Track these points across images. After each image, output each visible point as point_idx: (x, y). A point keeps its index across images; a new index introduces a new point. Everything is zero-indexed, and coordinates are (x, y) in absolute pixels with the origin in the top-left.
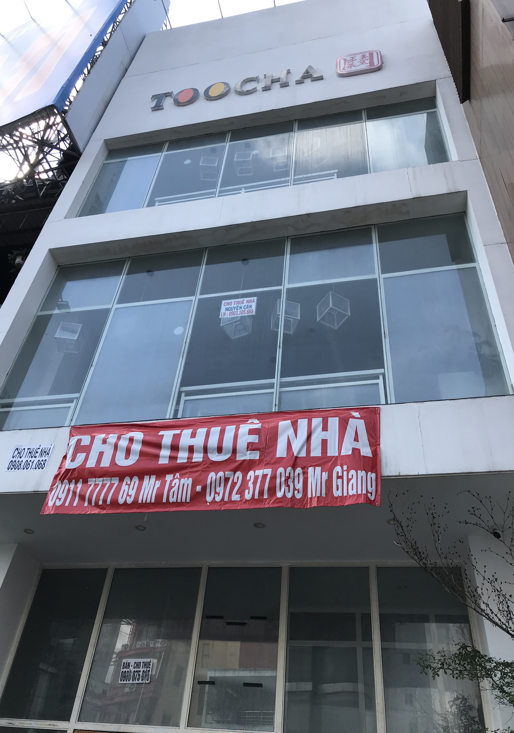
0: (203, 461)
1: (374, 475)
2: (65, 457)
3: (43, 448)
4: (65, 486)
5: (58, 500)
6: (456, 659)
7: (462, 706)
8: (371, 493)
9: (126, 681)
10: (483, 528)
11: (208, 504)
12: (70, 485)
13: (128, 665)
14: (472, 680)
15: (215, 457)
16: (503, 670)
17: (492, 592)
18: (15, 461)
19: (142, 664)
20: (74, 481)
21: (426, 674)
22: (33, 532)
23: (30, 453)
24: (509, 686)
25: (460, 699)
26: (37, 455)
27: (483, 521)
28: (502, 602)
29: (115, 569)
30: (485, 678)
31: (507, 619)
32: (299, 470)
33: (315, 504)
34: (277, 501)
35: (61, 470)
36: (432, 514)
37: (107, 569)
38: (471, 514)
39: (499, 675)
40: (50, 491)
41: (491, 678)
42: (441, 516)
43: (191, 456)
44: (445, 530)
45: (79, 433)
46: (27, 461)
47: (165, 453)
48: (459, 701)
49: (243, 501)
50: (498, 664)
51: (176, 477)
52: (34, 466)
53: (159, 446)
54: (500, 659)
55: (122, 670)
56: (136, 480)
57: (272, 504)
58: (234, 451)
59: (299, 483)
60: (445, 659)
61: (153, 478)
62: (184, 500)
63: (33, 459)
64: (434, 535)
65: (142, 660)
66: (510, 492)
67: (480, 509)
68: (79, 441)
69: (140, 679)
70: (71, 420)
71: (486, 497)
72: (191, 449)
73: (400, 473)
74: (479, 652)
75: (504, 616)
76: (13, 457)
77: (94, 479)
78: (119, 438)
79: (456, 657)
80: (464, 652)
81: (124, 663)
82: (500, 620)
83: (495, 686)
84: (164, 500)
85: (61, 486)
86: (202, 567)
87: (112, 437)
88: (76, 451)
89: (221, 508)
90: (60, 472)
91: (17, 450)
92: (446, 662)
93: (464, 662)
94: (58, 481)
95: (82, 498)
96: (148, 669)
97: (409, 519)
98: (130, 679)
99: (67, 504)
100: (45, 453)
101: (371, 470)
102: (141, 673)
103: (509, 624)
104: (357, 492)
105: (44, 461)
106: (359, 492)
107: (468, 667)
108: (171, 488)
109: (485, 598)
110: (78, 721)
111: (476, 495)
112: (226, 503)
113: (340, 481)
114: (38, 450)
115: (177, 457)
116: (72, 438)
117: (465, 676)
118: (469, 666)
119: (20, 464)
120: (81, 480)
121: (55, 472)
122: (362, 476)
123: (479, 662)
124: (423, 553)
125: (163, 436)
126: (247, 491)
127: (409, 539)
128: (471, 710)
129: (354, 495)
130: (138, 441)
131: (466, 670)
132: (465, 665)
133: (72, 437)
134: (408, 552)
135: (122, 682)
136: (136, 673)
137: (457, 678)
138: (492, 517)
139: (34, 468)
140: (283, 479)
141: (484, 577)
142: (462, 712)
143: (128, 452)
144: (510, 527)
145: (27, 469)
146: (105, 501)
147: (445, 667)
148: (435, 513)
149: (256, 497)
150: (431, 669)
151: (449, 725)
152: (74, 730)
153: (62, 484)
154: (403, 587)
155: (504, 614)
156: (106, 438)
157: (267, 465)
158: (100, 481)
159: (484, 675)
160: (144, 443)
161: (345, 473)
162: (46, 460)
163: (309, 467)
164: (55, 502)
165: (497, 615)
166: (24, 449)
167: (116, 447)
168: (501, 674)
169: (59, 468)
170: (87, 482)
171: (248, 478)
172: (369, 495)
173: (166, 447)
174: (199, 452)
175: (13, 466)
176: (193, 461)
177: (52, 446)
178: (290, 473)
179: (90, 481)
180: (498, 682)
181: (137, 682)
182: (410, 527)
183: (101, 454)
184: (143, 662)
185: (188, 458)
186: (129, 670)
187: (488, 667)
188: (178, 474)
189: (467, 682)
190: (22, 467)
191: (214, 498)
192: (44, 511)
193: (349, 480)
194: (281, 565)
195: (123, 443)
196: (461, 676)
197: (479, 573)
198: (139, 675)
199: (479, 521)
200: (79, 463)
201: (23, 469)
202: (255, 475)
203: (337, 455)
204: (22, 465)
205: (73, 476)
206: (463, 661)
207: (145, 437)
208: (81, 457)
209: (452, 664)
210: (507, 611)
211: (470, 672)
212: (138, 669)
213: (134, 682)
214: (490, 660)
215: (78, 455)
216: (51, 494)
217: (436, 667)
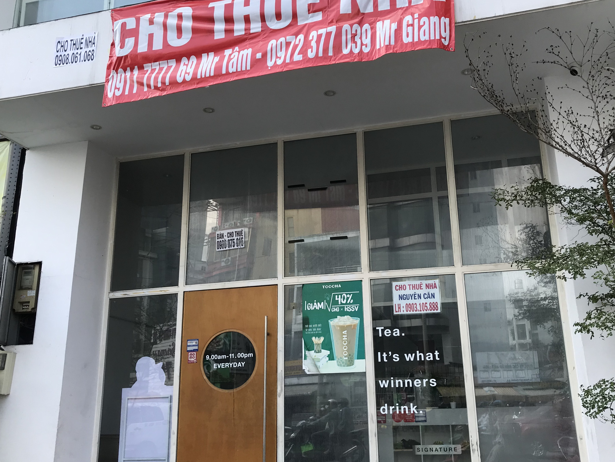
0: (262, 31)
1: (447, 20)
2: (113, 45)
3: (86, 38)
4: (121, 75)
5: (117, 90)
6: (528, 191)
7: (531, 233)
8: (445, 38)
9: (223, 248)
10: (561, 65)
11: (269, 68)
12: (125, 73)
13: (222, 236)
14: (542, 207)
15: (274, 25)
16: (573, 196)
17: (568, 123)
18: (61, 56)
19: (234, 233)
20: (128, 68)
21: (500, 205)
22: (100, 128)
23: (74, 44)
24: (577, 209)
25: (529, 227)
26: (83, 46)
27: (562, 58)
28: (577, 132)
29: (191, 154)
30: (555, 204)
31: (580, 148)
32: (366, 26)
33: (383, 53)
34: (343, 58)
35: (112, 58)
36: (510, 54)
37: (184, 155)
38: (550, 52)
39: (568, 200)
40: (106, 82)
41: (561, 203)
42: (519, 55)
43: (248, 26)
44: (523, 70)
45: (121, 16)
46: (73, 54)
47: (219, 27)
48: (529, 229)
49: (306, 59)
50: (567, 191)
51: (235, 51)
52: (82, 58)
53: (211, 20)
54: (569, 187)
55: (217, 240)
56: (193, 59)
57: (337, 60)
58: (295, 16)
59: (366, 38)
60: (518, 192)
61: (212, 55)
62: (244, 69)
63: (79, 51)
64: (511, 76)
65: (234, 230)
66: (592, 23)
67: (559, 46)
68: (124, 25)
69: (236, 246)
70: (110, 3)
71: (566, 32)
72: (247, 19)
73: (475, 17)
74: (550, 183)
75: (578, 145)
76: (57, 52)
77: (150, 64)
78: (166, 16)
79: (528, 189)
80: (535, 185)
81: (218, 234)
82: (573, 150)
83: (564, 209)
84: (224, 72)
85: (117, 75)
86: (277, 143)
87: (158, 16)
88: (123, 36)
89: (283, 70)
90: (112, 61)
91: (59, 43)
92: (519, 195)
93: (536, 193)
94: (112, 71)
95: (141, 84)
96: (241, 237)
97: (485, 63)
98: (226, 246)
99: (127, 93)
100: (90, 43)
101: (444, 15)
102: (235, 241)
103: (581, 152)
104: (430, 38)
105: (91, 52)
106: (432, 38)
107: (539, 197)
108: (229, 59)
109: (560, 131)
110: (186, 285)
111: (556, 31)
112: (288, 64)
113: (410, 28)
114: (82, 41)
115: (234, 30)
116: (115, 23)
117: (536, 204)
118: (541, 195)
119: (67, 58)
120: (136, 67)
121: (107, 62)
122: (435, 22)
123: (550, 191)
124: (500, 97)
125: (213, 8)
126: (309, 50)
127: (486, 83)
128: (538, 235)
129: (425, 41)
130: (187, 17)
131: (537, 199)
132: (536, 195)
133: (115, 21)
134: (484, 96)
135: (219, 250)
136: (230, 241)
137: (528, 207)
138: (571, 52)
139: (83, 61)
140: (349, 36)
141: (560, 113)
142: (530, 238)
143: (179, 30)
144: (589, 61)
145: (76, 62)
146: (163, 83)
147: (518, 198)
148: (513, 53)
149: (320, 54)
150: (504, 201)
151: (518, 250)
152: (184, 292)
153: (117, 73)
154: (477, 138)
155: (577, 143)
156: (153, 18)
157: (331, 23)
158: (156, 65)
159: (554, 201)
160: (195, 18)
161: (416, 21)
162: (93, 50)
163: (378, 22)
164: (114, 93)
165: (570, 145)
166: (67, 41)
167: (165, 26)
168: (570, 199)
169: (110, 57)
170: (143, 68)
171: (310, 38)
172: (443, 40)
173: (219, 20)
174: (256, 21)
175: (60, 61)
176: (252, 31)
177: (96, 35)
178: (356, 31)
179: (146, 67)
180: (566, 206)
181: (232, 248)
182: (486, 71)
183: (151, 36)
184: (235, 232)
185: (245, 30)
186: (223, 239)
187: (558, 195)
188: (237, 48)
189: (538, 208)
190: (70, 61)
191: (276, 62)
192: (105, 103)
193: (420, 27)
194: (355, 131)
195: (172, 21)
196: (533, 205)
197: (554, 110)
198: (234, 242)
199: (556, 59)
200: (129, 49)
201: (72, 63)
202: (318, 34)
203: (408, 6)
204: (70, 58)
205: (126, 64)
206: (534, 192)
207: (194, 12)
208: (130, 42)
209: (524, 195)
210: (580, 140)
211: (540, 200)
212: (232, 238)
213: (230, 248)
214: (560, 189)
215: (127, 40)
216: (108, 85)
217: (510, 199)
